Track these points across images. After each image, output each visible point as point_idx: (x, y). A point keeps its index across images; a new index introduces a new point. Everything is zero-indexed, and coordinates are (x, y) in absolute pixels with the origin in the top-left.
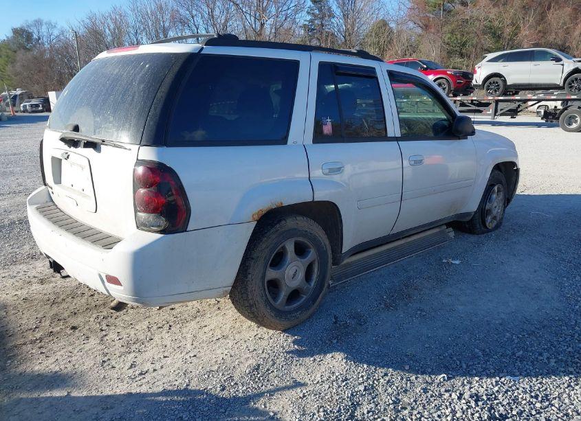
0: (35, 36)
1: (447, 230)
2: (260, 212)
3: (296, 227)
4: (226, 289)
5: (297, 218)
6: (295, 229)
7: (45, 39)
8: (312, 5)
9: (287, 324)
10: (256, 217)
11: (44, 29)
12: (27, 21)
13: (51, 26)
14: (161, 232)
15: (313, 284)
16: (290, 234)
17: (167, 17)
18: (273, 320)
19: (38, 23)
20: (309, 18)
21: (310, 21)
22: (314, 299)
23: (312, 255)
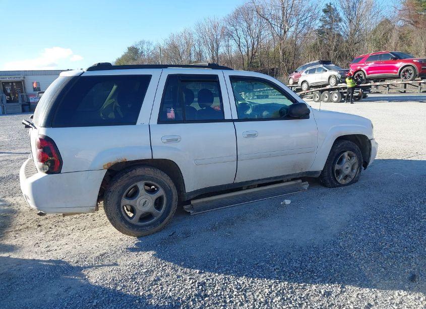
0: (140, 51)
1: (303, 183)
2: (109, 164)
3: (143, 174)
4: (92, 208)
5: (146, 169)
6: (144, 176)
7: (145, 53)
8: (324, 14)
9: (139, 233)
10: (106, 167)
11: (145, 47)
12: (136, 42)
13: (149, 43)
14: (47, 173)
15: (162, 211)
16: (140, 178)
17: (219, 32)
18: (127, 230)
19: (142, 43)
20: (320, 24)
21: (322, 27)
22: (161, 220)
23: (161, 192)
